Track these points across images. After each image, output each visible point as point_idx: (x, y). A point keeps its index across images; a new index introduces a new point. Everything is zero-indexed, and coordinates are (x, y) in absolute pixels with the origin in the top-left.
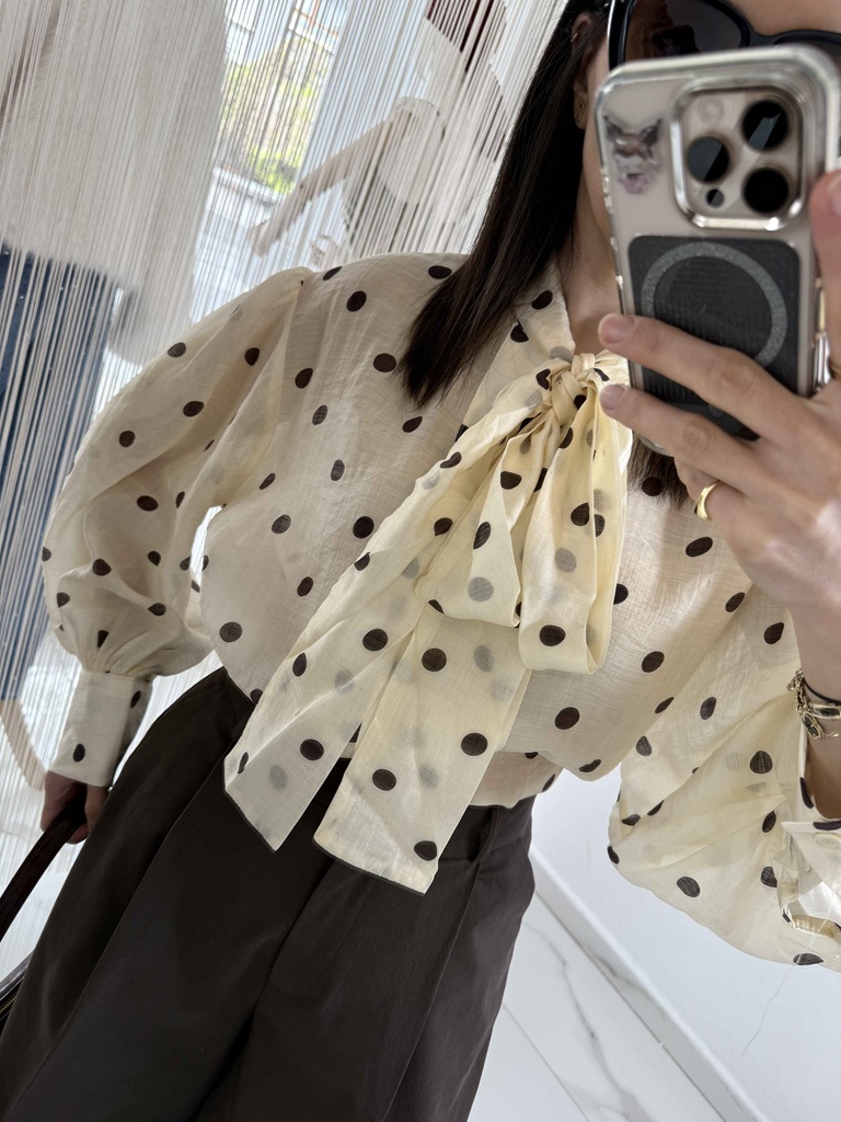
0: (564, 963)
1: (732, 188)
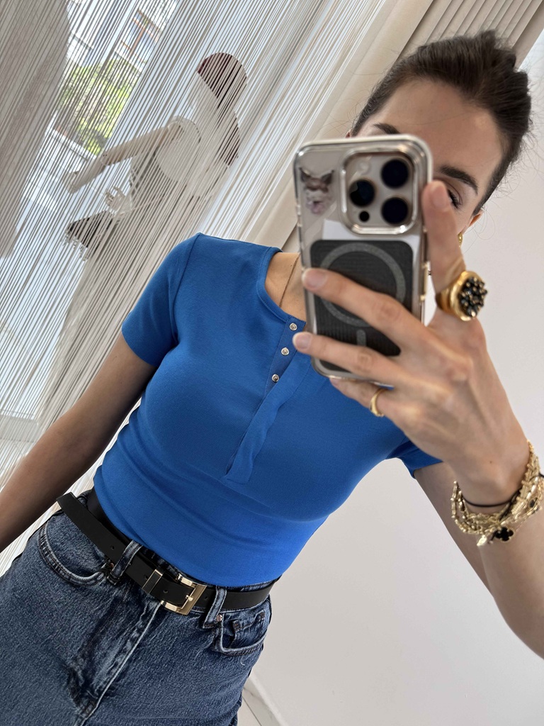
1: (375, 211)
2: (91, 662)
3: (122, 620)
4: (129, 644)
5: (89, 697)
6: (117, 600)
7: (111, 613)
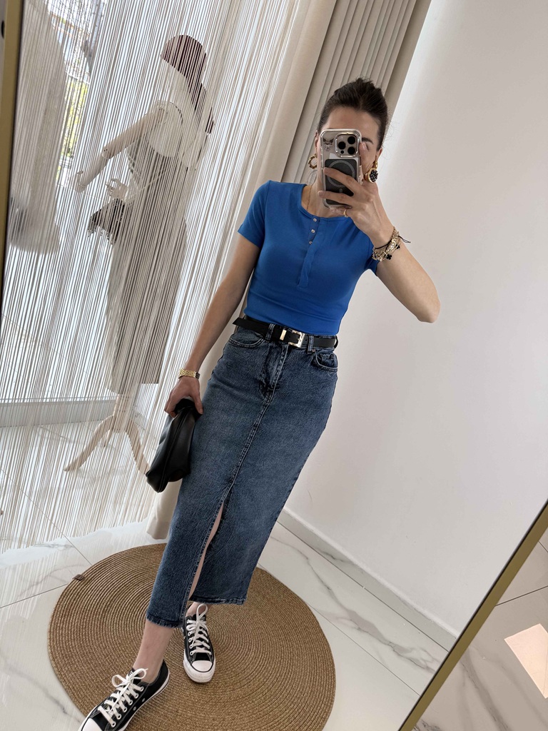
0: (307, 558)
2: (268, 374)
3: (275, 354)
4: (281, 362)
5: (270, 391)
6: (271, 347)
7: (270, 353)
